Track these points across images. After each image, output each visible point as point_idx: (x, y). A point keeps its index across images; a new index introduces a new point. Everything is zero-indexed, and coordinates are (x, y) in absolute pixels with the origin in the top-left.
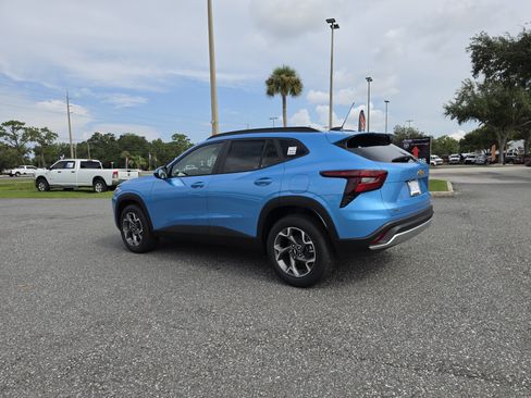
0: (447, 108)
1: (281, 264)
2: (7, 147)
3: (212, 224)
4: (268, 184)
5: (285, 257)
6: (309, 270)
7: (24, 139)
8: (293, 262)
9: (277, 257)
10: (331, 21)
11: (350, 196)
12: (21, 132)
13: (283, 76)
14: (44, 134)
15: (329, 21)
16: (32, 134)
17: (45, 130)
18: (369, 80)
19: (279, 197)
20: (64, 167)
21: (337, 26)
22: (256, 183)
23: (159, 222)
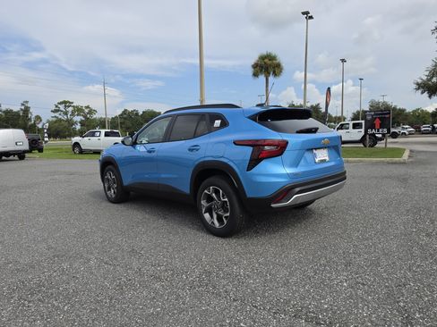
0: (418, 84)
1: (207, 216)
2: (61, 120)
3: (160, 182)
4: (197, 150)
5: (209, 210)
6: (225, 222)
7: (73, 114)
8: (215, 216)
9: (204, 210)
10: (307, 13)
11: (254, 161)
12: (70, 109)
13: (266, 60)
14: (87, 111)
15: (303, 13)
16: (78, 110)
17: (87, 107)
18: (343, 61)
19: (204, 162)
20: (93, 136)
21: (311, 17)
22: (189, 150)
23: (127, 180)
